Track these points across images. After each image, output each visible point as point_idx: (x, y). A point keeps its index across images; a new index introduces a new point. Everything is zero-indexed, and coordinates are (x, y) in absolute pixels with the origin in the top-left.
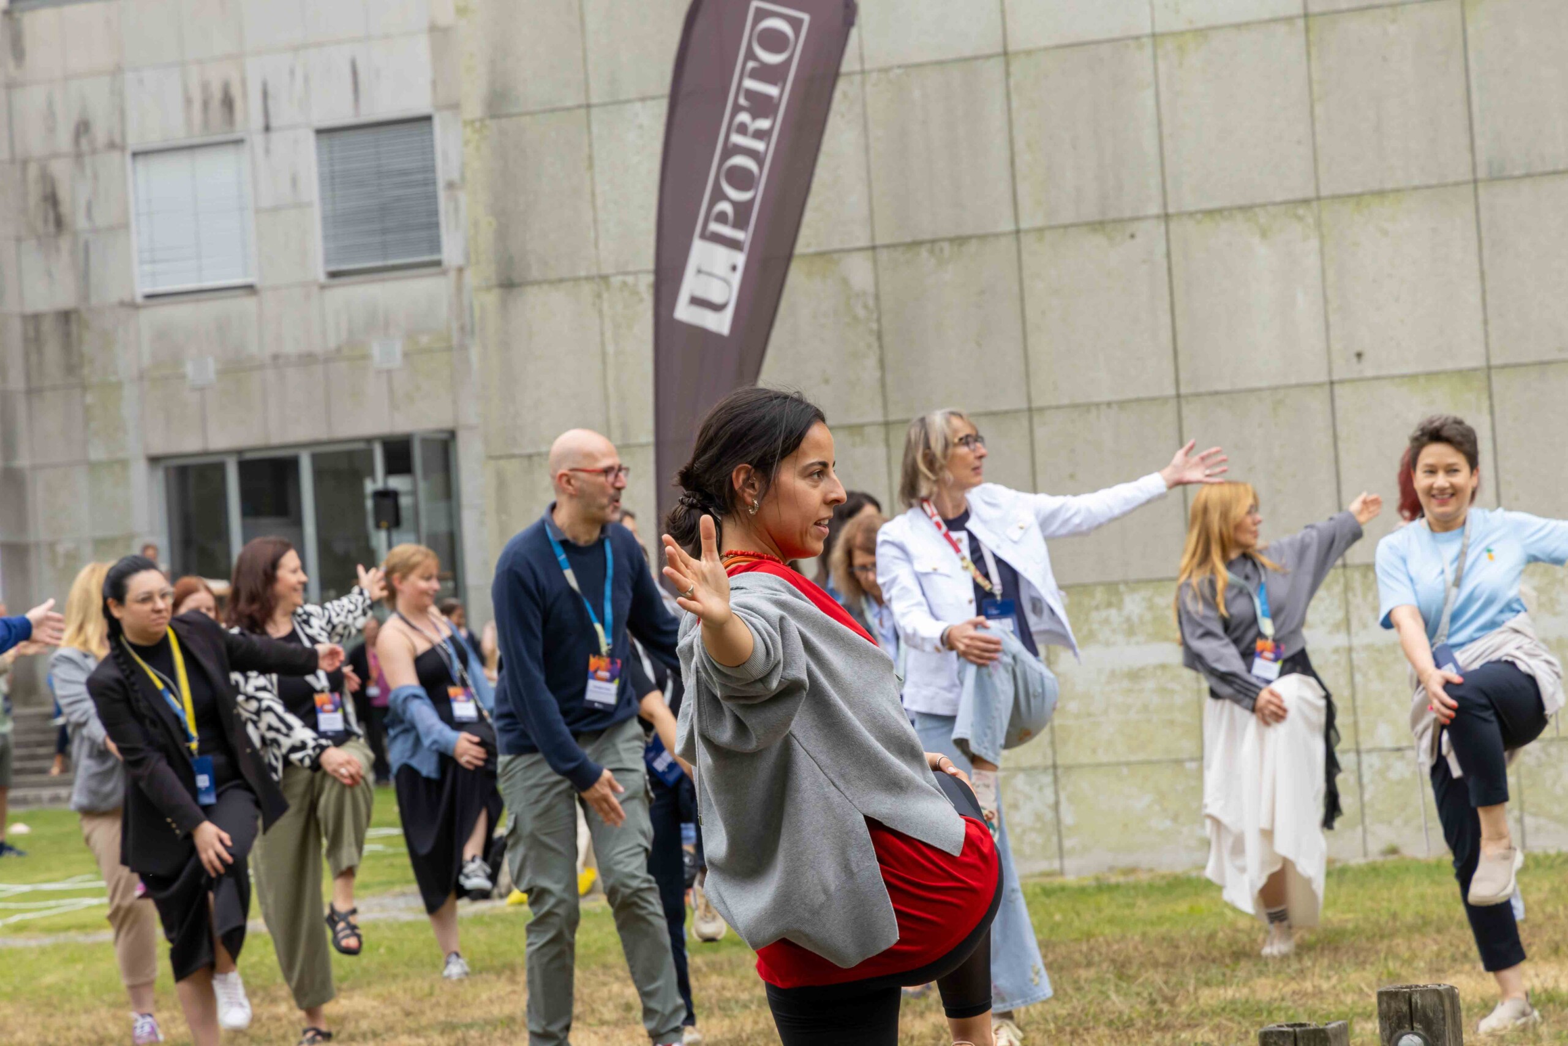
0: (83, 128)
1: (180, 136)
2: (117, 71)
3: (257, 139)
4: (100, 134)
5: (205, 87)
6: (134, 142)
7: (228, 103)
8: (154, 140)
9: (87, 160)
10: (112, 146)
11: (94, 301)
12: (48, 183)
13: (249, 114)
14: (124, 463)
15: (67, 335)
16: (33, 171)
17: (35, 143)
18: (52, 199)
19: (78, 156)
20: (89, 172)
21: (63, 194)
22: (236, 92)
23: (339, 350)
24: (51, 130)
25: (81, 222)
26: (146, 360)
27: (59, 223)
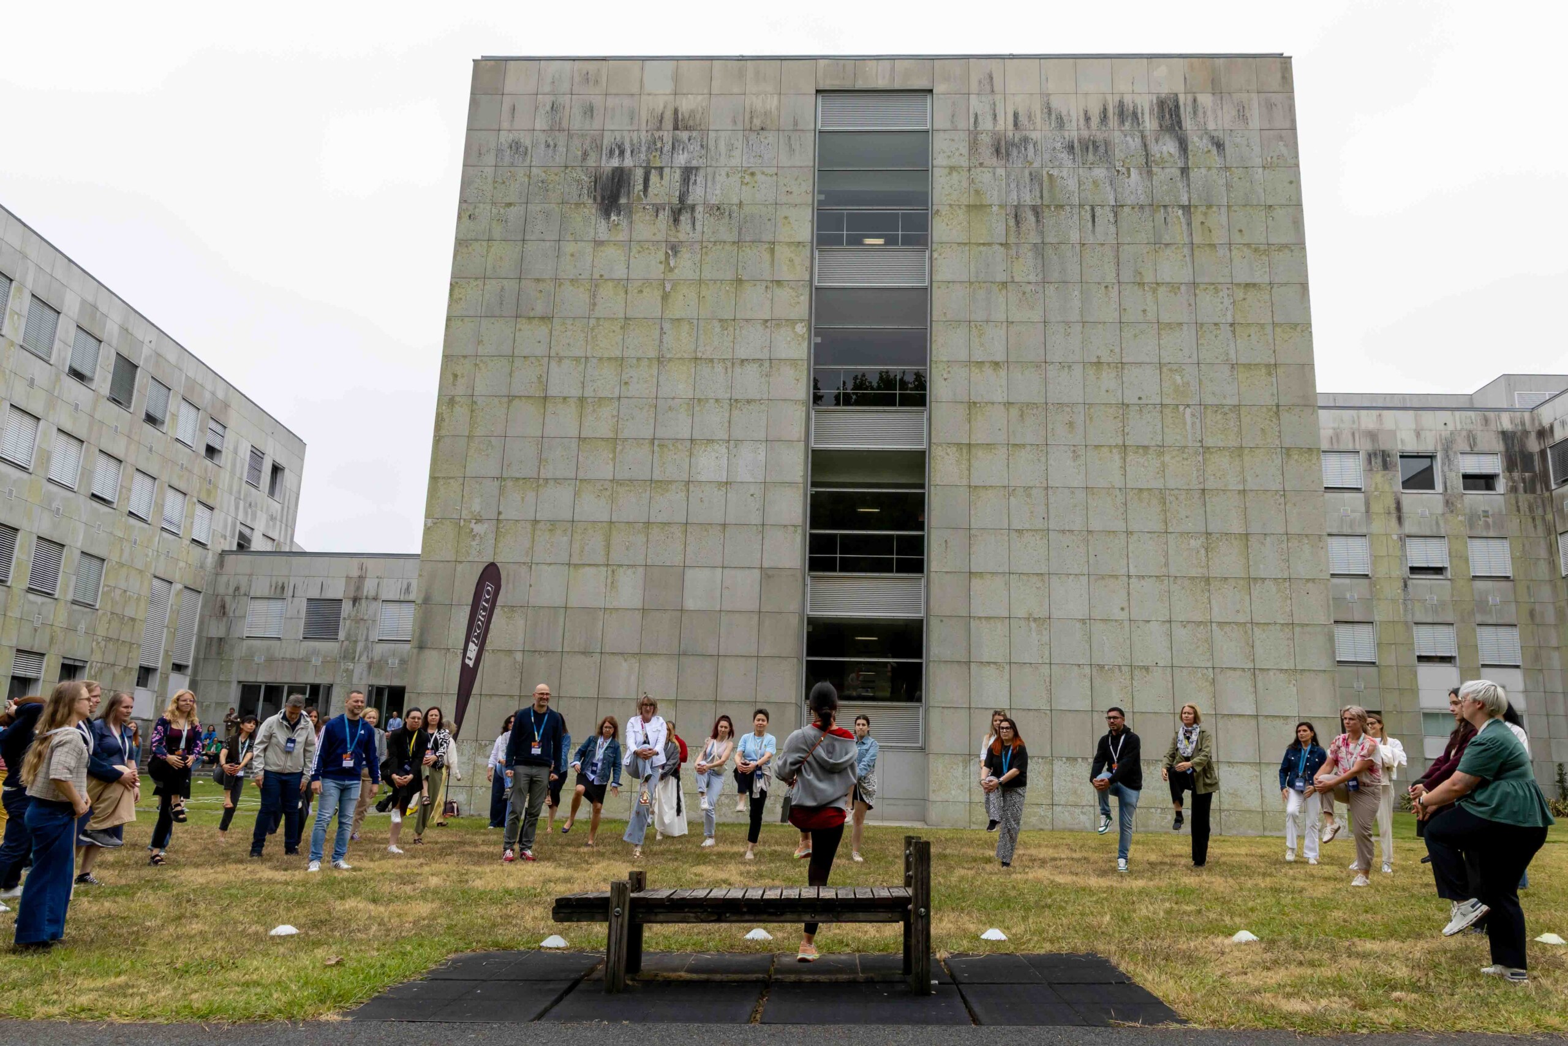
0: (237, 589)
1: (266, 594)
2: (251, 575)
3: (290, 599)
4: (242, 591)
5: (277, 583)
6: (252, 594)
7: (283, 588)
8: (258, 595)
9: (237, 598)
10: (245, 595)
11: (230, 637)
12: (223, 600)
13: (289, 592)
14: (230, 682)
15: (220, 645)
16: (219, 598)
17: (221, 590)
18: (223, 607)
19: (234, 596)
20: (236, 601)
21: (227, 606)
22: (286, 586)
23: (302, 659)
24: (227, 588)
25: (231, 614)
26: (243, 654)
27: (224, 613)
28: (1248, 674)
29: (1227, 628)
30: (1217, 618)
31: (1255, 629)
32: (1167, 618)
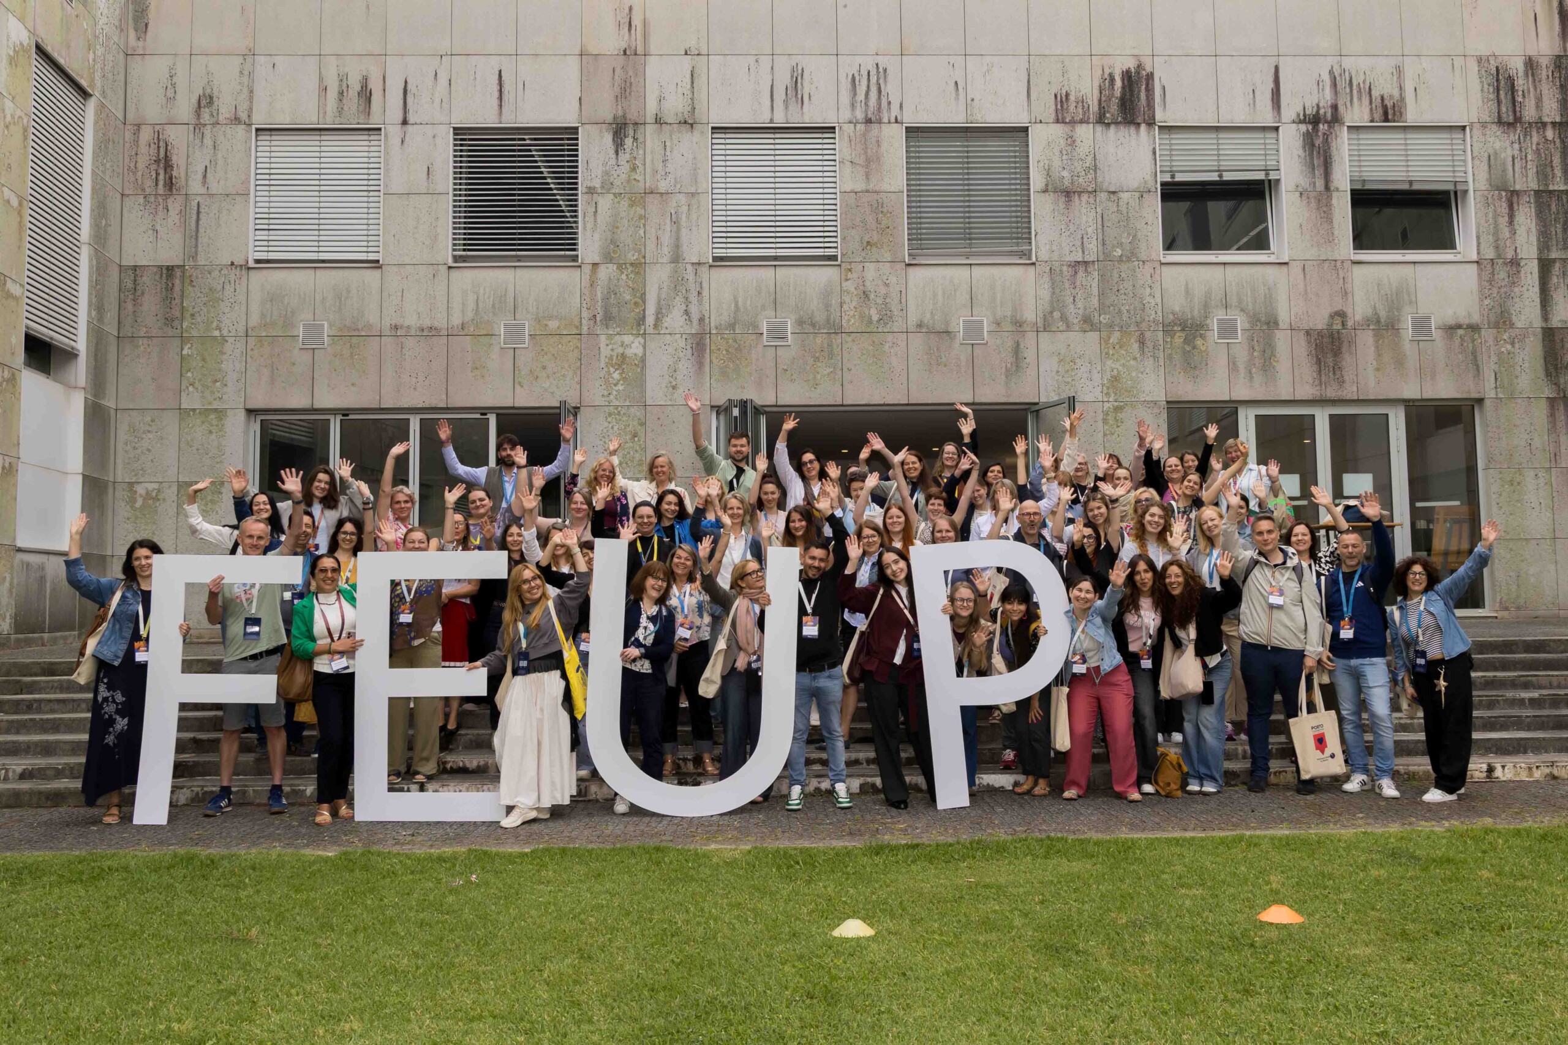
0: (206, 101)
1: (311, 119)
2: (250, 54)
3: (394, 131)
4: (224, 111)
5: (342, 78)
6: (260, 119)
7: (366, 95)
8: (283, 119)
9: (207, 131)
10: (237, 120)
11: (201, 261)
12: (163, 147)
13: (387, 107)
14: (221, 413)
15: (170, 289)
16: (146, 135)
17: (152, 110)
18: (165, 162)
19: (198, 126)
20: (208, 141)
21: (179, 159)
22: (375, 86)
23: (463, 326)
24: (170, 100)
25: (195, 186)
26: (254, 320)
27: (170, 184)
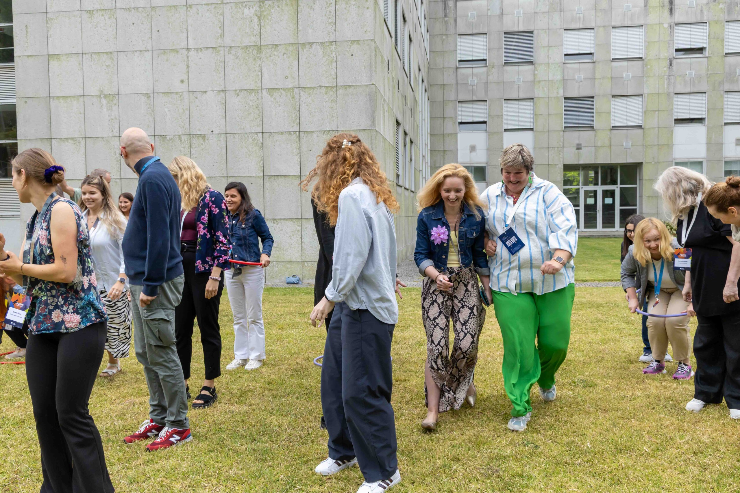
28: (295, 137)
29: (276, 94)
30: (268, 83)
31: (302, 93)
32: (222, 88)
